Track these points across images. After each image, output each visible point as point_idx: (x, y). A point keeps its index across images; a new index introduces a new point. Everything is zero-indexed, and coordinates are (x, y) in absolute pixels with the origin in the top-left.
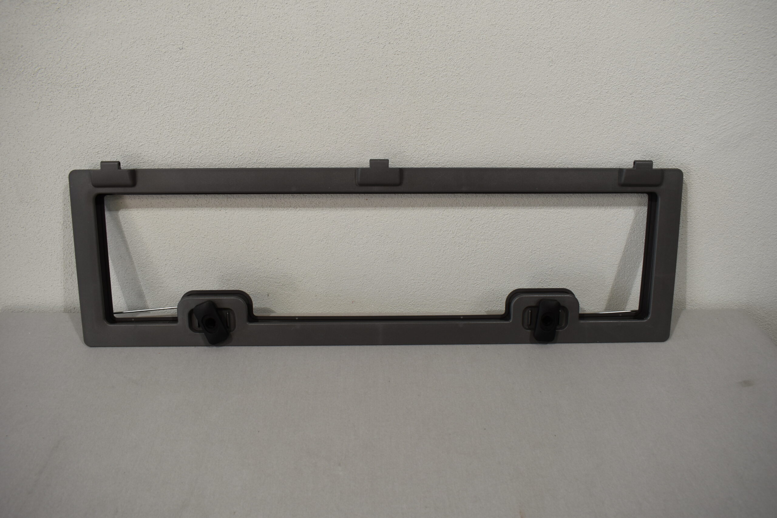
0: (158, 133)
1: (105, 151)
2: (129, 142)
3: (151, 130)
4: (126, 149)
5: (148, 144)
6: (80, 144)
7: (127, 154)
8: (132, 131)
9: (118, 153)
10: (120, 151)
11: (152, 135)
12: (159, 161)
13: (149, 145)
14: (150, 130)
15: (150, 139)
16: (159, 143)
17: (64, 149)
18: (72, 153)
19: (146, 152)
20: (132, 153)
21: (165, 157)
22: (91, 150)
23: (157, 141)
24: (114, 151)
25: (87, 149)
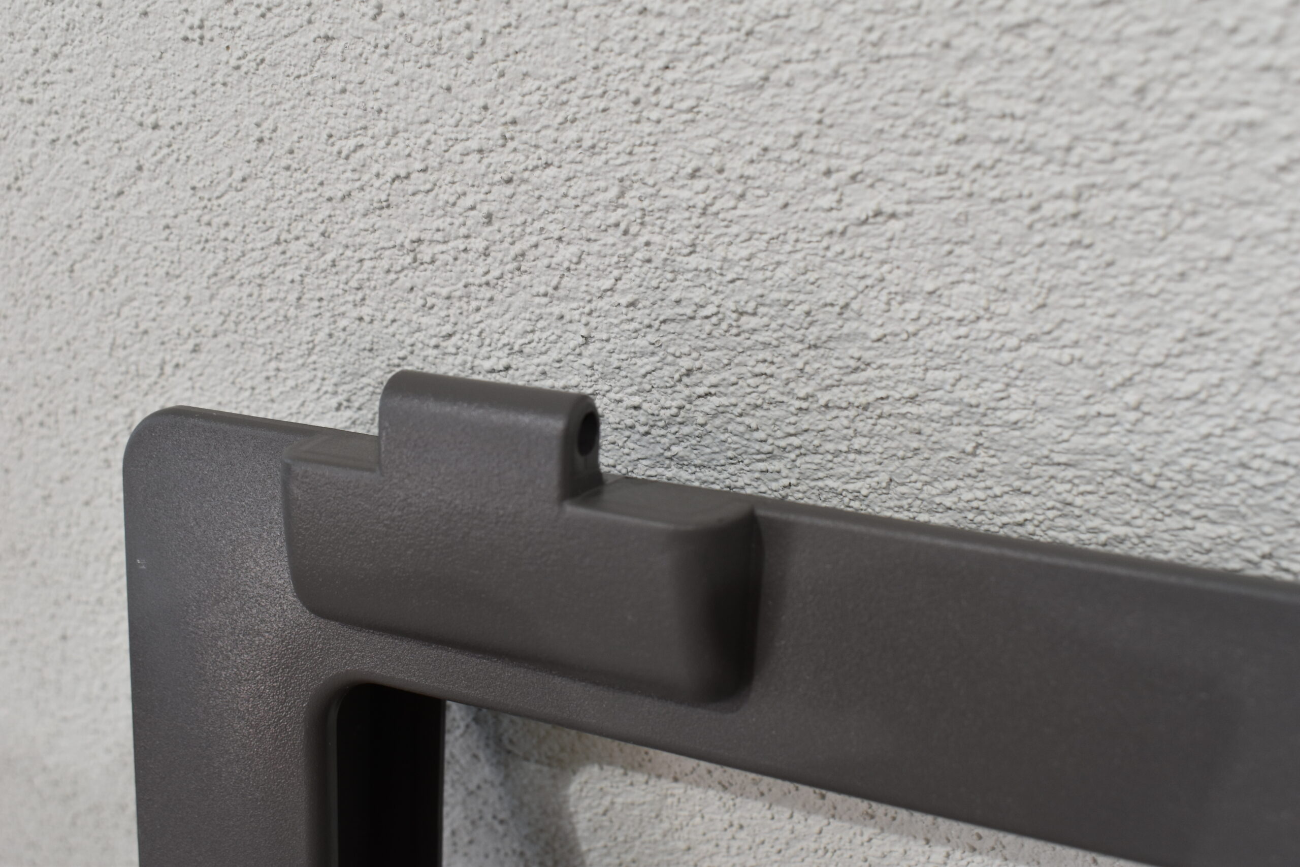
0: (1110, 80)
1: (478, 244)
2: (736, 165)
3: (1021, 27)
4: (693, 249)
5: (956, 207)
6: (266, 150)
7: (698, 295)
8: (774, 41)
9: (601, 273)
10: (624, 262)
11: (1019, 108)
12: (1048, 425)
13: (963, 219)
14: (1006, 30)
15: (985, 153)
16: (1094, 205)
17: (141, 186)
18: (206, 231)
19: (914, 307)
20: (744, 296)
21: (1128, 382)
22: (359, 223)
23: (1070, 186)
24: (566, 253)
25: (325, 210)
